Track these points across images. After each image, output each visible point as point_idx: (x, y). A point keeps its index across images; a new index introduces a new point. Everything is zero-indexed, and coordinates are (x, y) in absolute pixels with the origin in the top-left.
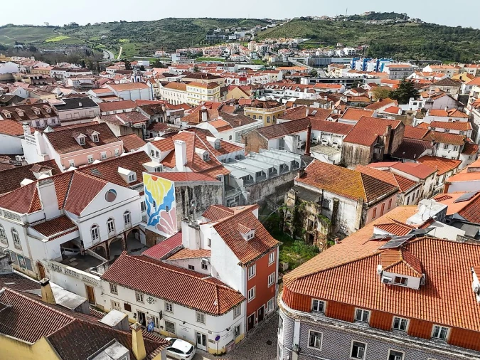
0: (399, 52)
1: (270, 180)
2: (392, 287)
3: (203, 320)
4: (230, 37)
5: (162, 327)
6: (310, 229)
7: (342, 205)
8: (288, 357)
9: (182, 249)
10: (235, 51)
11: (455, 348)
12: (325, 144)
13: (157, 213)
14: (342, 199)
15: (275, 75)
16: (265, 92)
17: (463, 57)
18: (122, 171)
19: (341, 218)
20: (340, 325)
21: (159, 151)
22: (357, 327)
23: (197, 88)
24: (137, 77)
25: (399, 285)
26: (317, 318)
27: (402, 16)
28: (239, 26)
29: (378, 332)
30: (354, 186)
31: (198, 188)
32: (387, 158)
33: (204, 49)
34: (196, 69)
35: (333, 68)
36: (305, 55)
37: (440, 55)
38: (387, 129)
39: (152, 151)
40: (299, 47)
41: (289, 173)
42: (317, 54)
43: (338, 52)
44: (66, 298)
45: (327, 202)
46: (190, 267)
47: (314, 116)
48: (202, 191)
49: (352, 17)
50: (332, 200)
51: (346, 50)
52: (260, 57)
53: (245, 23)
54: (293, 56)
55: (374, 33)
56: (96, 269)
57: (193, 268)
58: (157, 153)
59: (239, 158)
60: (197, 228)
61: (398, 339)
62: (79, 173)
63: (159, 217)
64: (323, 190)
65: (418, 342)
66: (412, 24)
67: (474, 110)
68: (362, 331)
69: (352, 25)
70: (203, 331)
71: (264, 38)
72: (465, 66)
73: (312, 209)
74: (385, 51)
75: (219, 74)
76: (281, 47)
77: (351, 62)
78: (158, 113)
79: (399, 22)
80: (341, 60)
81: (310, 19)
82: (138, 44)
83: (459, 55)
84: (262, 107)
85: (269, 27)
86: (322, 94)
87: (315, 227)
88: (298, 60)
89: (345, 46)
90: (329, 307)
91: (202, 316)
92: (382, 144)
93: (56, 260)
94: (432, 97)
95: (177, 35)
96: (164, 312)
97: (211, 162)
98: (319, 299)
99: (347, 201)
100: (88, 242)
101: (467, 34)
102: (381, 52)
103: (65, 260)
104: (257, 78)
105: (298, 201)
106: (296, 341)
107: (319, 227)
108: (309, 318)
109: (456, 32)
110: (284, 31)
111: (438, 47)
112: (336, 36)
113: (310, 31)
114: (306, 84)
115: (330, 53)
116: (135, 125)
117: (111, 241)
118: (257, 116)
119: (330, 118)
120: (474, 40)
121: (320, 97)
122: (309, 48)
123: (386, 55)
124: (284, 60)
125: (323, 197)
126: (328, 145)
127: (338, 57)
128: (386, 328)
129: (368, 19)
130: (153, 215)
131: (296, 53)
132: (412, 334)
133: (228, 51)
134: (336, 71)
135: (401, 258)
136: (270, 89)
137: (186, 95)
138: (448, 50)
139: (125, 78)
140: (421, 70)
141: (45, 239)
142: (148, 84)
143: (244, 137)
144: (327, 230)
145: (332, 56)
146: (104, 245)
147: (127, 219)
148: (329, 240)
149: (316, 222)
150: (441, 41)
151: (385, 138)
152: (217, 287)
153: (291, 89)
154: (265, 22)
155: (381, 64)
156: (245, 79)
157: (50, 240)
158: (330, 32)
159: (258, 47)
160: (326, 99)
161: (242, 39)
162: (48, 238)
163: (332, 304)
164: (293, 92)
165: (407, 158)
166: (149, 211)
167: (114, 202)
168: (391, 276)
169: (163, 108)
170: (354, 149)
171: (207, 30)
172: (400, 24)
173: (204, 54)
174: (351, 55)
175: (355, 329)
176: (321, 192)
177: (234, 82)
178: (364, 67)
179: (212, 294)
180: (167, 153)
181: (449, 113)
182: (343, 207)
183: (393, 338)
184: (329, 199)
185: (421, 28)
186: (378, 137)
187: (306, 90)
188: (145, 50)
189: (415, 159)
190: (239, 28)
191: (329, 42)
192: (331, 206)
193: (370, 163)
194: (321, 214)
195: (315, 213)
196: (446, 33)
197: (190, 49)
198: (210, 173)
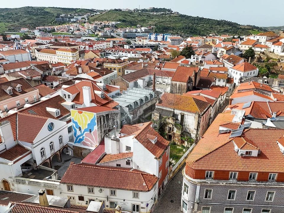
0: (171, 30)
1: (141, 106)
2: (245, 157)
3: (137, 196)
4: (72, 20)
5: (107, 206)
6: (169, 132)
7: (186, 116)
8: (192, 207)
9: (106, 155)
10: (77, 29)
11: (280, 183)
12: (159, 83)
13: (82, 135)
14: (185, 113)
15: (108, 43)
16: (107, 53)
17: (202, 33)
18: (49, 109)
19: (186, 123)
20: (223, 183)
21: (71, 94)
22: (232, 182)
23: (64, 52)
24: (18, 46)
25: (247, 156)
26: (210, 182)
27: (169, 10)
28: (76, 13)
29: (243, 183)
30: (191, 105)
31: (107, 115)
32: (195, 88)
33: (56, 27)
34: (56, 40)
35: (139, 39)
36: (120, 31)
37: (191, 32)
38: (194, 72)
39: (65, 95)
40: (116, 27)
41: (149, 101)
42: (127, 31)
43: (139, 30)
44: (53, 200)
45: (177, 115)
46: (117, 165)
47: (146, 67)
48: (110, 117)
49: (143, 10)
50: (180, 114)
51: (143, 29)
52: (93, 32)
53: (80, 11)
54: (114, 32)
55: (156, 19)
56: (51, 178)
57: (120, 165)
58: (69, 96)
59: (118, 94)
60: (118, 140)
61: (253, 184)
62: (21, 114)
63: (83, 137)
64: (174, 109)
65: (263, 184)
66: (174, 15)
67: (224, 60)
68: (234, 184)
69: (144, 15)
70: (136, 203)
71: (94, 20)
72: (206, 38)
73: (170, 121)
74: (164, 30)
75: (73, 43)
76: (105, 26)
77: (149, 36)
78: (47, 70)
79: (168, 14)
80: (141, 34)
81: (120, 10)
82: (7, 24)
83: (200, 32)
84: (115, 63)
85: (95, 14)
86: (143, 54)
87: (173, 131)
88: (117, 34)
89: (142, 26)
90: (215, 174)
91: (137, 193)
92: (192, 81)
93: (18, 176)
94: (204, 54)
95: (35, 18)
96: (109, 196)
97: (106, 98)
98: (210, 170)
99: (189, 114)
100: (39, 160)
101: (202, 21)
102: (161, 30)
103: (25, 175)
104: (98, 45)
105: (161, 117)
106: (197, 197)
107: (175, 130)
108: (205, 183)
109: (197, 20)
110: (105, 17)
111: (190, 28)
112: (136, 21)
113: (121, 18)
114: (128, 48)
115: (134, 30)
116: (34, 78)
117: (52, 157)
118: (113, 69)
119: (157, 68)
120: (206, 24)
121: (142, 56)
122: (122, 27)
123: (164, 32)
124: (109, 34)
125: (174, 113)
126: (160, 83)
127: (139, 33)
128: (246, 180)
129: (152, 12)
130: (79, 136)
131: (115, 30)
132: (259, 180)
133: (72, 29)
134: (142, 41)
135: (245, 141)
136: (110, 52)
137: (56, 57)
138: (195, 29)
139: (7, 47)
140: (186, 40)
141: (11, 163)
142: (27, 50)
143: (113, 82)
144: (180, 131)
145: (136, 32)
146: (48, 161)
147: (61, 141)
148: (182, 137)
149: (173, 128)
150: (190, 25)
151: (193, 77)
152: (142, 174)
153: (122, 52)
154: (92, 11)
155: (165, 37)
156: (92, 46)
157: (14, 163)
158: (133, 18)
159: (91, 27)
160: (145, 57)
161: (80, 21)
162: (13, 162)
163: (217, 172)
164: (124, 53)
165: (205, 87)
166: (75, 134)
167: (53, 131)
168: (244, 151)
169: (50, 66)
170: (178, 85)
171: (55, 15)
172: (169, 15)
173: (56, 30)
174: (146, 31)
175: (231, 184)
176: (173, 110)
177: (85, 48)
178: (156, 38)
179: (140, 179)
180: (75, 95)
181: (214, 62)
182: (186, 117)
183: (250, 184)
184: (178, 114)
185: (180, 17)
186: (190, 77)
187: (131, 52)
188: (12, 28)
189: (209, 88)
190: (76, 14)
191: (133, 24)
192: (179, 118)
193: (187, 92)
194: (175, 123)
195: (172, 123)
196: (192, 20)
197: (46, 27)
198: (108, 106)
